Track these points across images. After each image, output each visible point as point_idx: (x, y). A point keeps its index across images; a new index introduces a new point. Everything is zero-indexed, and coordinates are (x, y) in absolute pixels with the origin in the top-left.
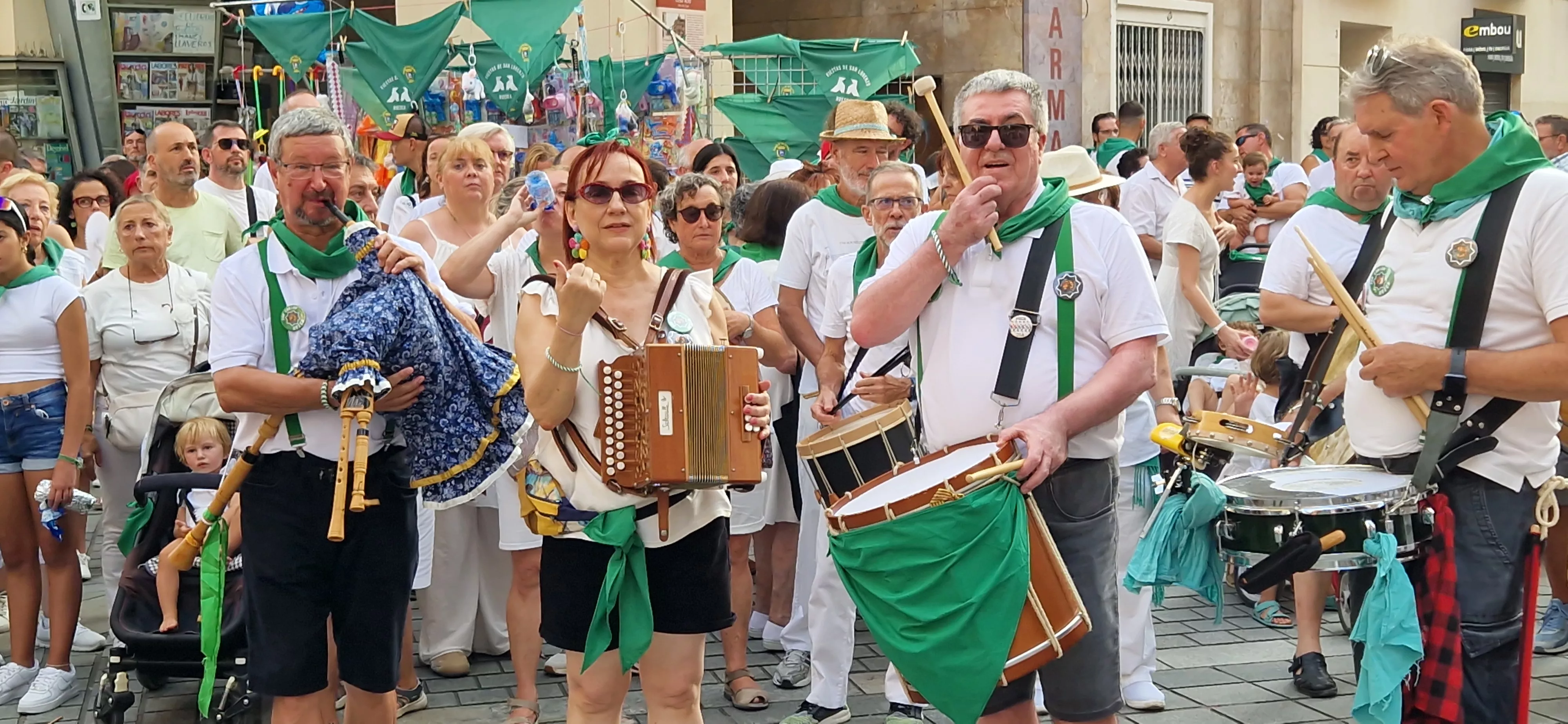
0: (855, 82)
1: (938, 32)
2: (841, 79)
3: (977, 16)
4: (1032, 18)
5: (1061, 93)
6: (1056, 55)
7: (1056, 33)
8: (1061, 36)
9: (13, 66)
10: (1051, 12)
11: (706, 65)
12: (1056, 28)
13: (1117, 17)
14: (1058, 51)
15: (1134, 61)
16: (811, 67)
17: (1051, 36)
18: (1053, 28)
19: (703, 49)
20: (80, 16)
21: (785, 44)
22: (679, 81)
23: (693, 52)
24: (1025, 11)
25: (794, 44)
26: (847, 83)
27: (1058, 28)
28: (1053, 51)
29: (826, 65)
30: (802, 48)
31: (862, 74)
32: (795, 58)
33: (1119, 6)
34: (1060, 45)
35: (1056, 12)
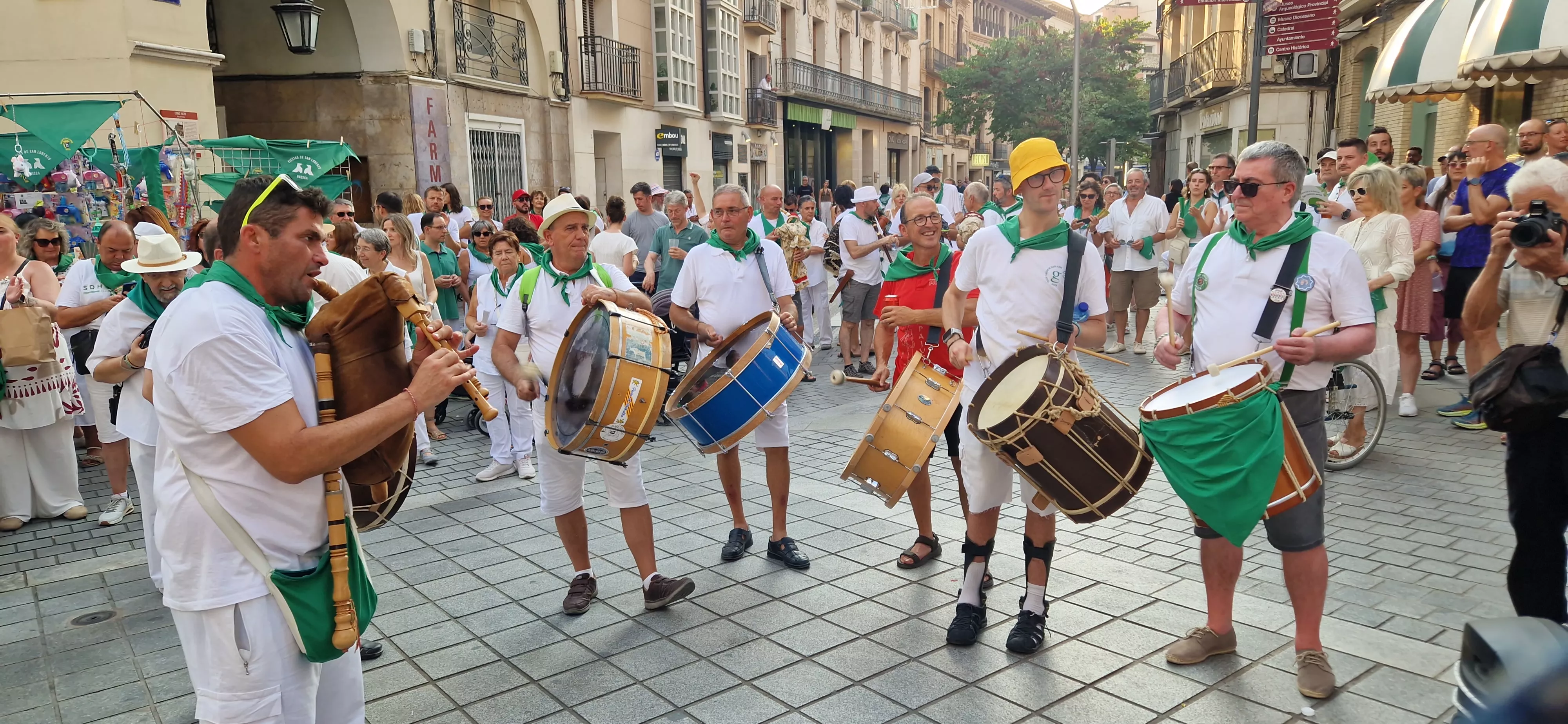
1: (363, 132)
2: (299, 164)
3: (384, 123)
4: (417, 126)
5: (438, 167)
6: (433, 146)
7: (432, 135)
8: (435, 136)
10: (429, 123)
12: (432, 131)
13: (469, 126)
14: (434, 144)
15: (480, 150)
16: (275, 156)
17: (429, 136)
18: (430, 132)
21: (257, 142)
24: (412, 122)
25: (264, 142)
26: (304, 167)
27: (434, 132)
28: (431, 144)
29: (286, 156)
30: (268, 144)
33: (470, 120)
34: (435, 141)
35: (431, 122)
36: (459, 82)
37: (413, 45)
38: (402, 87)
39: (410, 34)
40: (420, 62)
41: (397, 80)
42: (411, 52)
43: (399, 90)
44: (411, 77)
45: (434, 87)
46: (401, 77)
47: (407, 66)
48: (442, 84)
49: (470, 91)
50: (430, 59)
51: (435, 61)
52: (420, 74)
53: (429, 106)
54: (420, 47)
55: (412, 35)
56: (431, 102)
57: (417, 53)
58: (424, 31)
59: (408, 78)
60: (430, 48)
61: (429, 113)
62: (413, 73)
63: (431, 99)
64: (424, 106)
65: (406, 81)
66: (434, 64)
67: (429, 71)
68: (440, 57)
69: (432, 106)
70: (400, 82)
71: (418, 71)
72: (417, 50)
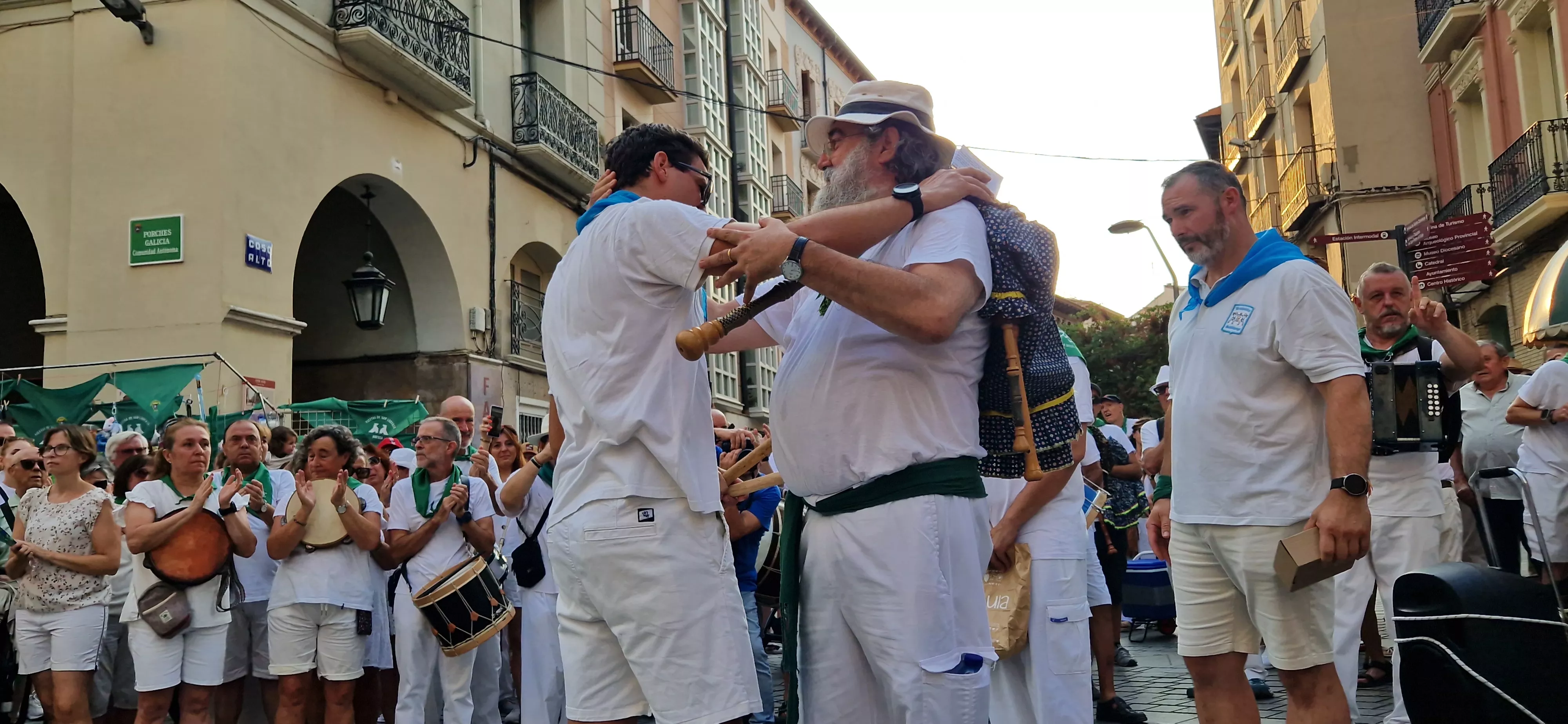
0: (385, 426)
2: (376, 425)
10: (483, 403)
13: (519, 410)
16: (354, 416)
19: (279, 408)
21: (338, 404)
23: (273, 409)
25: (344, 403)
26: (380, 427)
29: (366, 415)
30: (348, 406)
31: (390, 421)
32: (344, 411)
33: (521, 404)
35: (486, 403)
36: (512, 364)
37: (474, 324)
38: (460, 367)
39: (472, 312)
40: (479, 341)
41: (456, 359)
42: (472, 331)
43: (457, 369)
45: (491, 367)
46: (460, 356)
47: (468, 345)
48: (498, 364)
49: (522, 374)
50: (488, 338)
51: (494, 340)
52: (478, 353)
53: (485, 386)
54: (481, 325)
55: (474, 313)
56: (488, 383)
57: (477, 331)
58: (485, 310)
59: (467, 358)
60: (489, 327)
61: (485, 394)
62: (472, 352)
63: (488, 379)
64: (481, 386)
65: (465, 360)
66: (492, 343)
67: (487, 350)
68: (497, 337)
69: (488, 387)
70: (459, 361)
71: (476, 350)
72: (477, 328)
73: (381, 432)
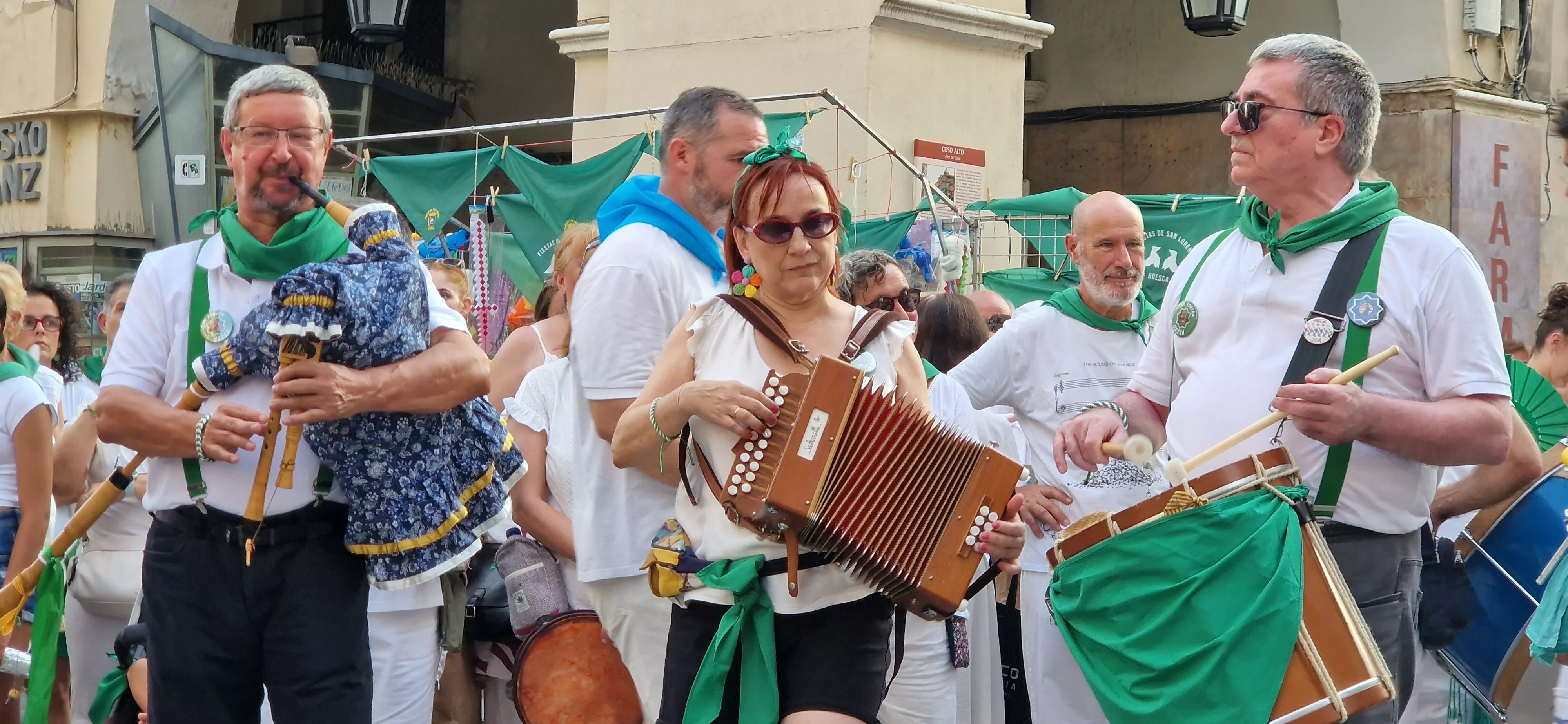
4: (1463, 216)
6: (1499, 268)
7: (1500, 238)
8: (1507, 242)
9: (90, 242)
10: (1493, 208)
11: (974, 228)
12: (1500, 230)
14: (1502, 262)
17: (1492, 240)
18: (1495, 231)
19: (972, 208)
20: (179, 179)
22: (935, 251)
24: (1453, 205)
27: (1504, 231)
28: (1495, 262)
34: (1506, 254)
35: (1500, 207)
37: (1472, 15)
38: (1436, 119)
40: (1486, 59)
41: (1426, 102)
42: (1467, 33)
43: (1429, 125)
44: (1462, 92)
45: (1510, 119)
46: (1437, 93)
47: (1454, 66)
48: (1535, 114)
50: (1511, 50)
51: (1525, 56)
52: (1483, 86)
53: (1499, 165)
54: (1489, 20)
56: (1505, 157)
57: (1481, 36)
59: (1452, 97)
60: (1514, 22)
61: (1497, 183)
62: (1466, 84)
63: (1505, 148)
64: (1486, 166)
65: (1448, 104)
66: (1520, 60)
67: (1508, 77)
68: (1534, 43)
69: (1505, 166)
70: (1432, 106)
71: (1478, 78)
72: (1480, 26)
73: (1165, 267)
